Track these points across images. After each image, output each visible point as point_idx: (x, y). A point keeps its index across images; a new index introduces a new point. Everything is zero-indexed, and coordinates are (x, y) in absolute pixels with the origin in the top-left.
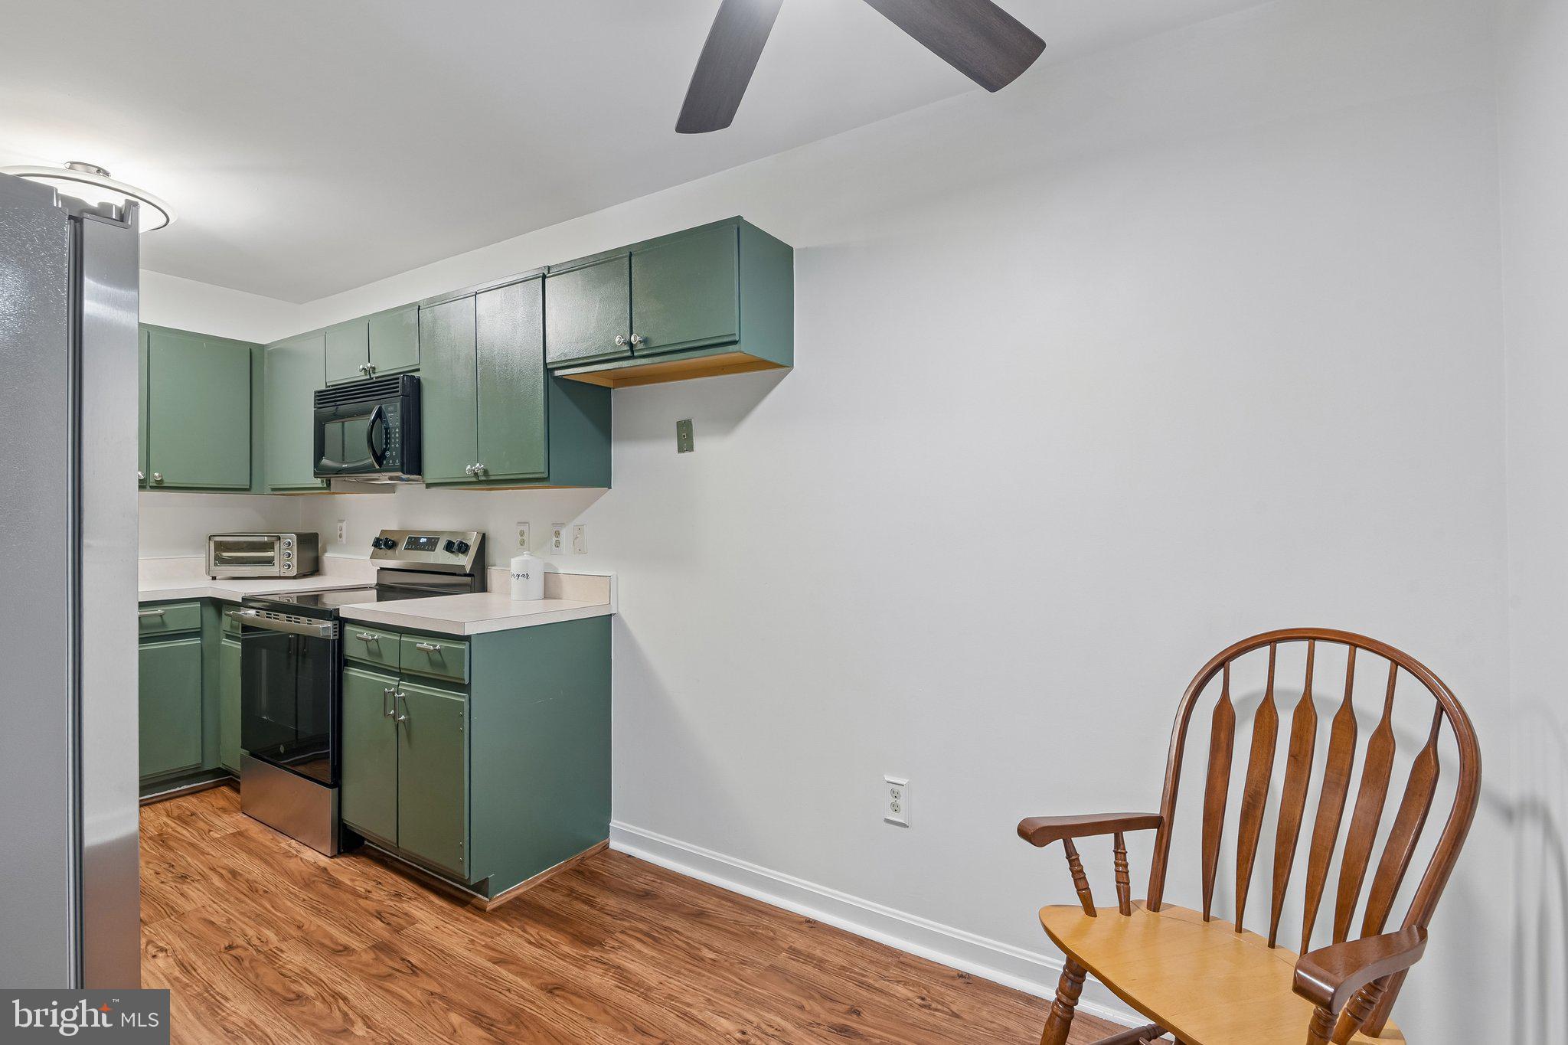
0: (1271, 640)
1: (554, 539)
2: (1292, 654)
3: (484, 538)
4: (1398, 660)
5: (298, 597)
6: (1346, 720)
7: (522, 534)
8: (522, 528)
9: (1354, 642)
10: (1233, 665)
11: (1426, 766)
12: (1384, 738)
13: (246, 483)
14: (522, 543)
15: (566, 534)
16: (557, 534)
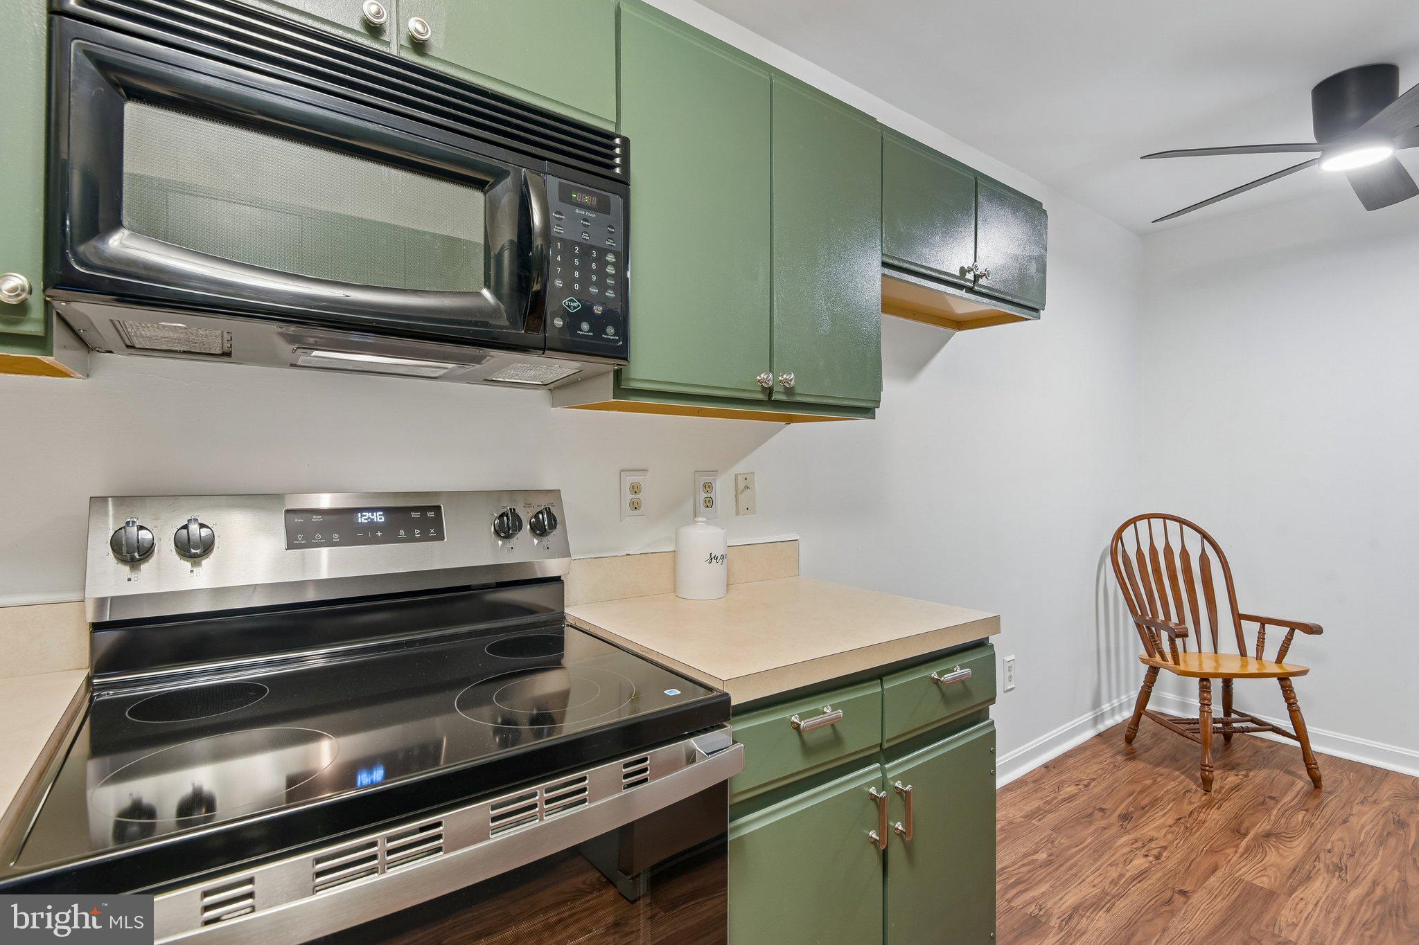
0: (1134, 521)
1: (703, 495)
2: (1142, 524)
4: (1182, 522)
6: (1168, 550)
7: (635, 489)
8: (635, 479)
9: (1165, 517)
10: (1123, 535)
11: (1204, 559)
12: (1185, 554)
14: (635, 506)
15: (723, 487)
16: (708, 487)
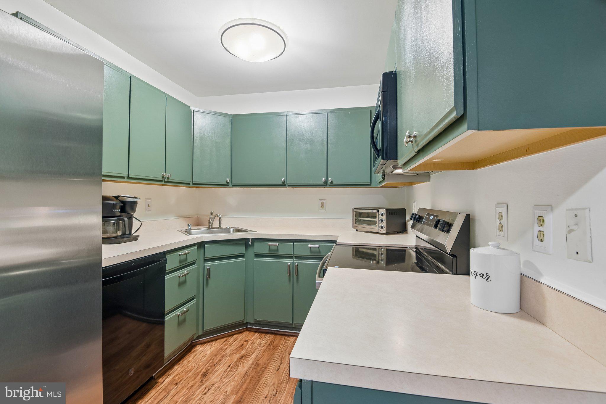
1: (537, 228)
3: (468, 220)
5: (387, 249)
13: (368, 182)
16: (541, 220)
